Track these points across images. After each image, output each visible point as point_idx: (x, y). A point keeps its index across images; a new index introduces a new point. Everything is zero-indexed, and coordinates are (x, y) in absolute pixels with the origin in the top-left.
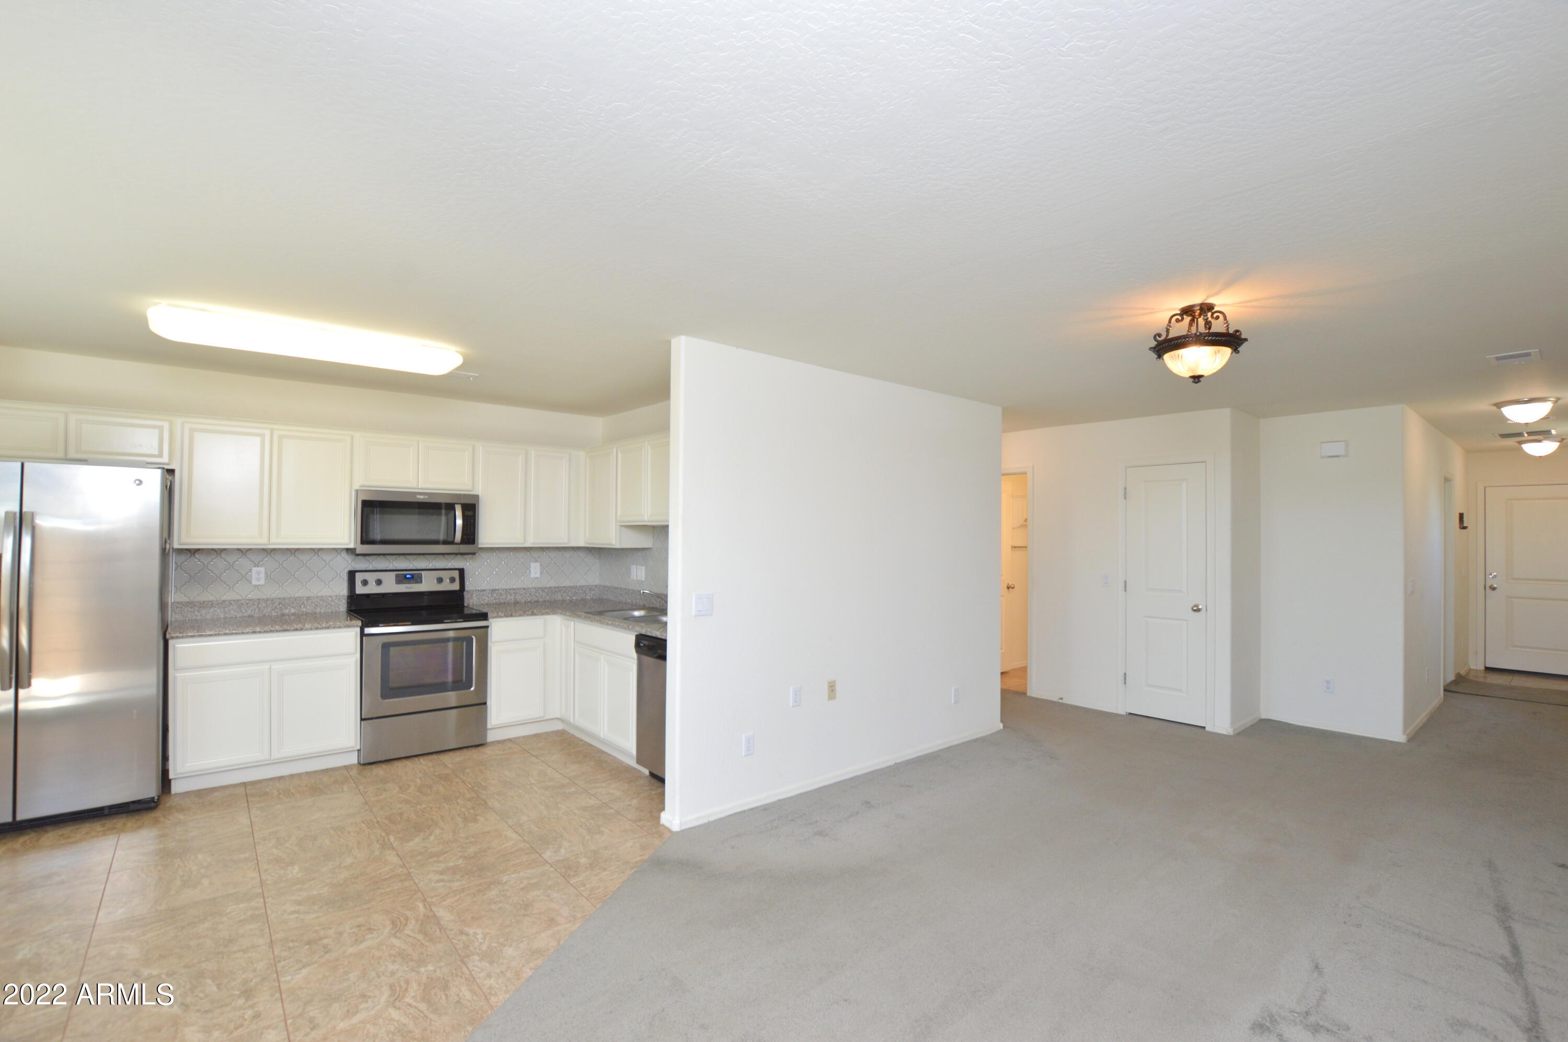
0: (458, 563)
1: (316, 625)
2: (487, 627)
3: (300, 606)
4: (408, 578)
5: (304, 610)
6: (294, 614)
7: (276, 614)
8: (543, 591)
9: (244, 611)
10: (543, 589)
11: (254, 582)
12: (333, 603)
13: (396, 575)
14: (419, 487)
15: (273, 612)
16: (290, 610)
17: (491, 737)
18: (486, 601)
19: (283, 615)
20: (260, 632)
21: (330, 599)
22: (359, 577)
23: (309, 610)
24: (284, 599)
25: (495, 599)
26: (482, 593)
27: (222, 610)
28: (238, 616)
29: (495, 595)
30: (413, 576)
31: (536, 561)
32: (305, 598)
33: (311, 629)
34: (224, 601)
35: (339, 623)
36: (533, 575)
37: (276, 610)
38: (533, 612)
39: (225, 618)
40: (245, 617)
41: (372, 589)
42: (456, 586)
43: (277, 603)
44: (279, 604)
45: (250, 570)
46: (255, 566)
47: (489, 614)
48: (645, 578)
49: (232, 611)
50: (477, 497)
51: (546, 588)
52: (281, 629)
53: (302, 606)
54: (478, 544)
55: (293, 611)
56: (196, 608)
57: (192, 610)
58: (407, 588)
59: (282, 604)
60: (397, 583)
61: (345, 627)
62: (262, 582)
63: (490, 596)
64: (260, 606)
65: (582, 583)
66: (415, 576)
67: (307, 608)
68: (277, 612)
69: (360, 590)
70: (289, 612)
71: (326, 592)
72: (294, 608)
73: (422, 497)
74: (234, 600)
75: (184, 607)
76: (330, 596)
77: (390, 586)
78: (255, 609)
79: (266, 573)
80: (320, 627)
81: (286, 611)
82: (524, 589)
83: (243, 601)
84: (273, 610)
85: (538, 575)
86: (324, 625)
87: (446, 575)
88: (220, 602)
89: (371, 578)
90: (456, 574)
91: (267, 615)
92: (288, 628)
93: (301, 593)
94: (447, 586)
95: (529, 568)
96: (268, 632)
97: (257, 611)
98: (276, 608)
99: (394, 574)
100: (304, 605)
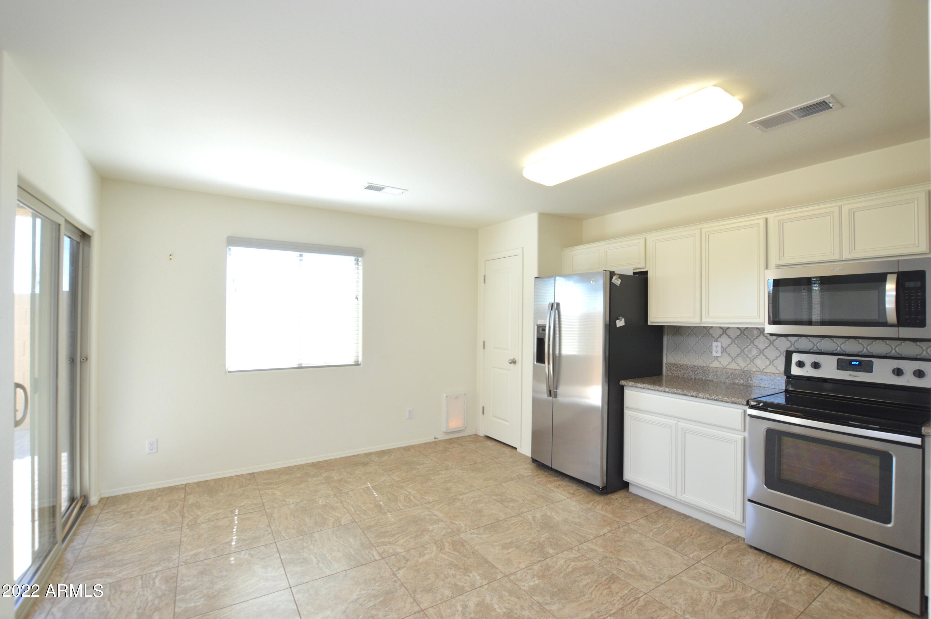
3: (748, 379)
4: (854, 364)
6: (742, 385)
9: (707, 376)
11: (714, 354)
13: (838, 359)
14: (843, 259)
15: (727, 380)
16: (739, 380)
19: (734, 384)
20: (668, 392)
22: (796, 358)
24: (734, 370)
27: (693, 373)
28: (703, 379)
30: (860, 362)
32: (751, 372)
33: (704, 398)
34: (694, 366)
35: (726, 398)
37: (729, 379)
39: (695, 379)
40: (708, 380)
41: (808, 371)
42: (925, 383)
43: (729, 373)
45: (712, 344)
46: (715, 341)
47: (923, 428)
49: (699, 375)
52: (681, 393)
53: (750, 379)
55: (742, 381)
56: (679, 369)
57: (676, 369)
58: (850, 375)
59: (733, 374)
60: (838, 369)
61: (732, 403)
62: (719, 354)
64: (717, 373)
66: (863, 363)
67: (752, 381)
68: (730, 381)
69: (795, 371)
71: (769, 369)
72: (743, 379)
74: (701, 366)
75: (672, 367)
76: (773, 373)
77: (829, 370)
78: (714, 376)
79: (722, 347)
80: (710, 397)
81: (737, 381)
83: (706, 368)
84: (727, 378)
86: (713, 397)
87: (907, 366)
88: (692, 366)
89: (808, 359)
90: (925, 367)
91: (722, 381)
92: (687, 393)
94: (910, 381)
96: (673, 393)
97: (715, 377)
98: (729, 377)
99: (835, 358)
100: (751, 378)
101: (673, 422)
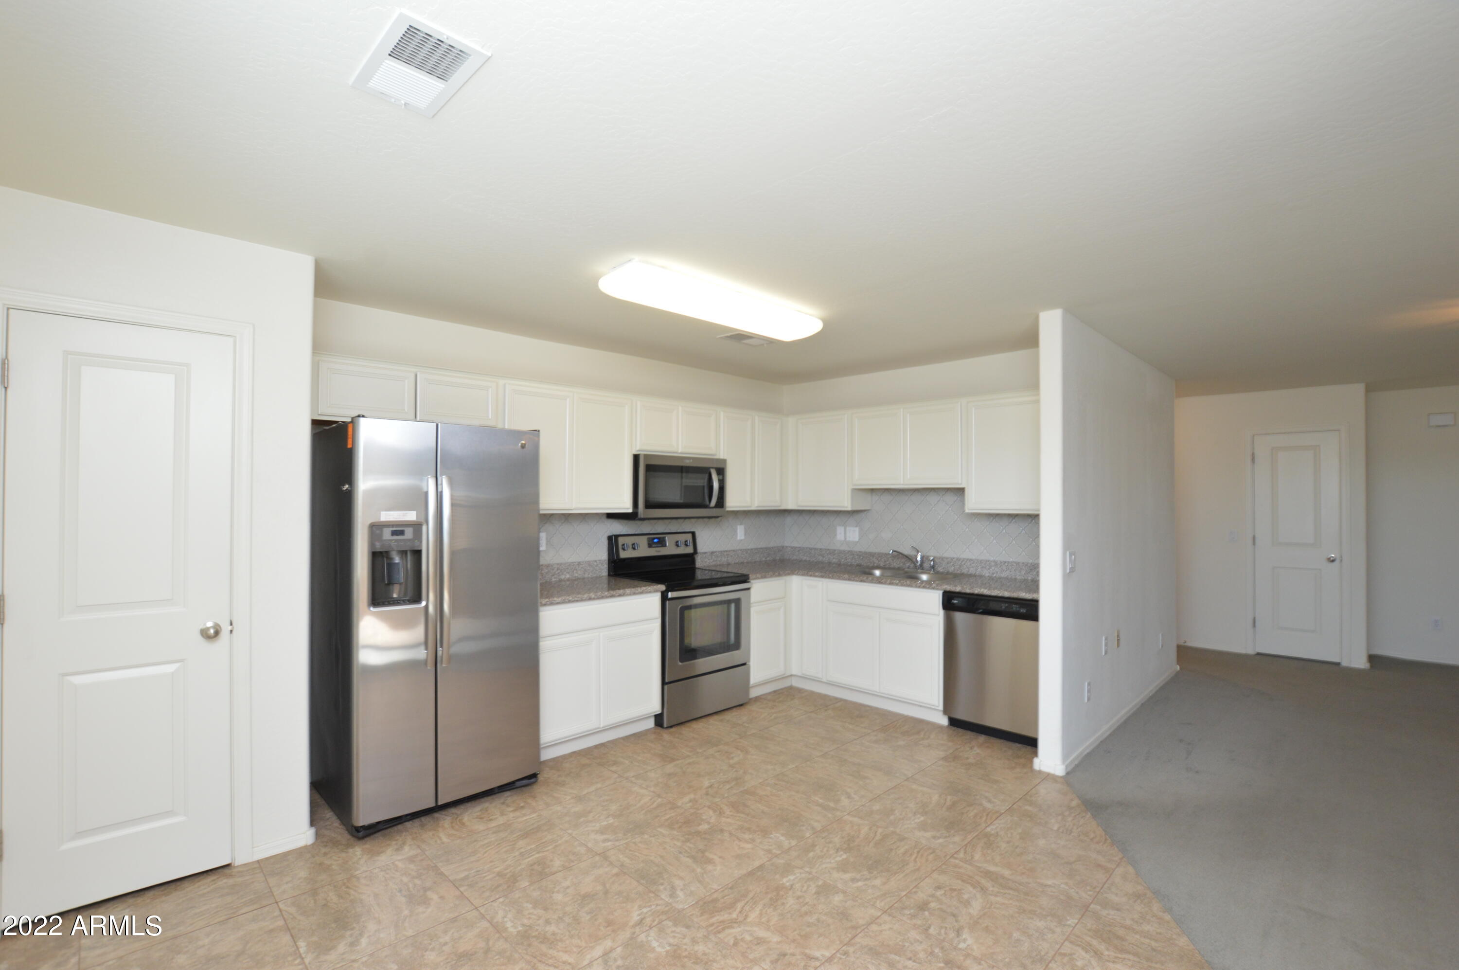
0: (687, 526)
2: (749, 589)
3: (573, 571)
4: (657, 542)
5: (577, 575)
6: (568, 580)
7: (555, 579)
8: (747, 553)
10: (746, 550)
12: (597, 568)
13: (648, 538)
14: (681, 452)
16: (565, 575)
17: (754, 693)
18: (707, 563)
19: (561, 581)
21: (595, 563)
22: (621, 541)
23: (580, 575)
24: (561, 564)
25: (714, 561)
26: (704, 556)
29: (714, 557)
30: (659, 539)
31: (741, 524)
32: (577, 563)
36: (739, 538)
38: (779, 574)
41: (630, 553)
42: (690, 550)
43: (556, 569)
44: (558, 570)
47: (750, 576)
48: (860, 539)
50: (724, 461)
51: (748, 549)
53: (575, 571)
54: (725, 508)
55: (568, 576)
58: (656, 551)
59: (560, 569)
60: (648, 547)
61: (654, 591)
62: (543, 548)
63: (710, 558)
65: (772, 545)
66: (661, 540)
67: (578, 573)
69: (620, 555)
70: (565, 577)
71: (591, 557)
72: (568, 573)
73: (688, 461)
76: (596, 561)
77: (644, 551)
79: (545, 539)
80: (637, 592)
81: (563, 577)
82: (734, 551)
84: (552, 575)
85: (743, 538)
86: (639, 590)
87: (682, 538)
89: (630, 541)
90: (689, 537)
91: (548, 581)
92: (614, 593)
93: (574, 558)
94: (682, 550)
95: (736, 531)
98: (554, 574)
99: (647, 537)
100: (576, 570)
101: (595, 634)
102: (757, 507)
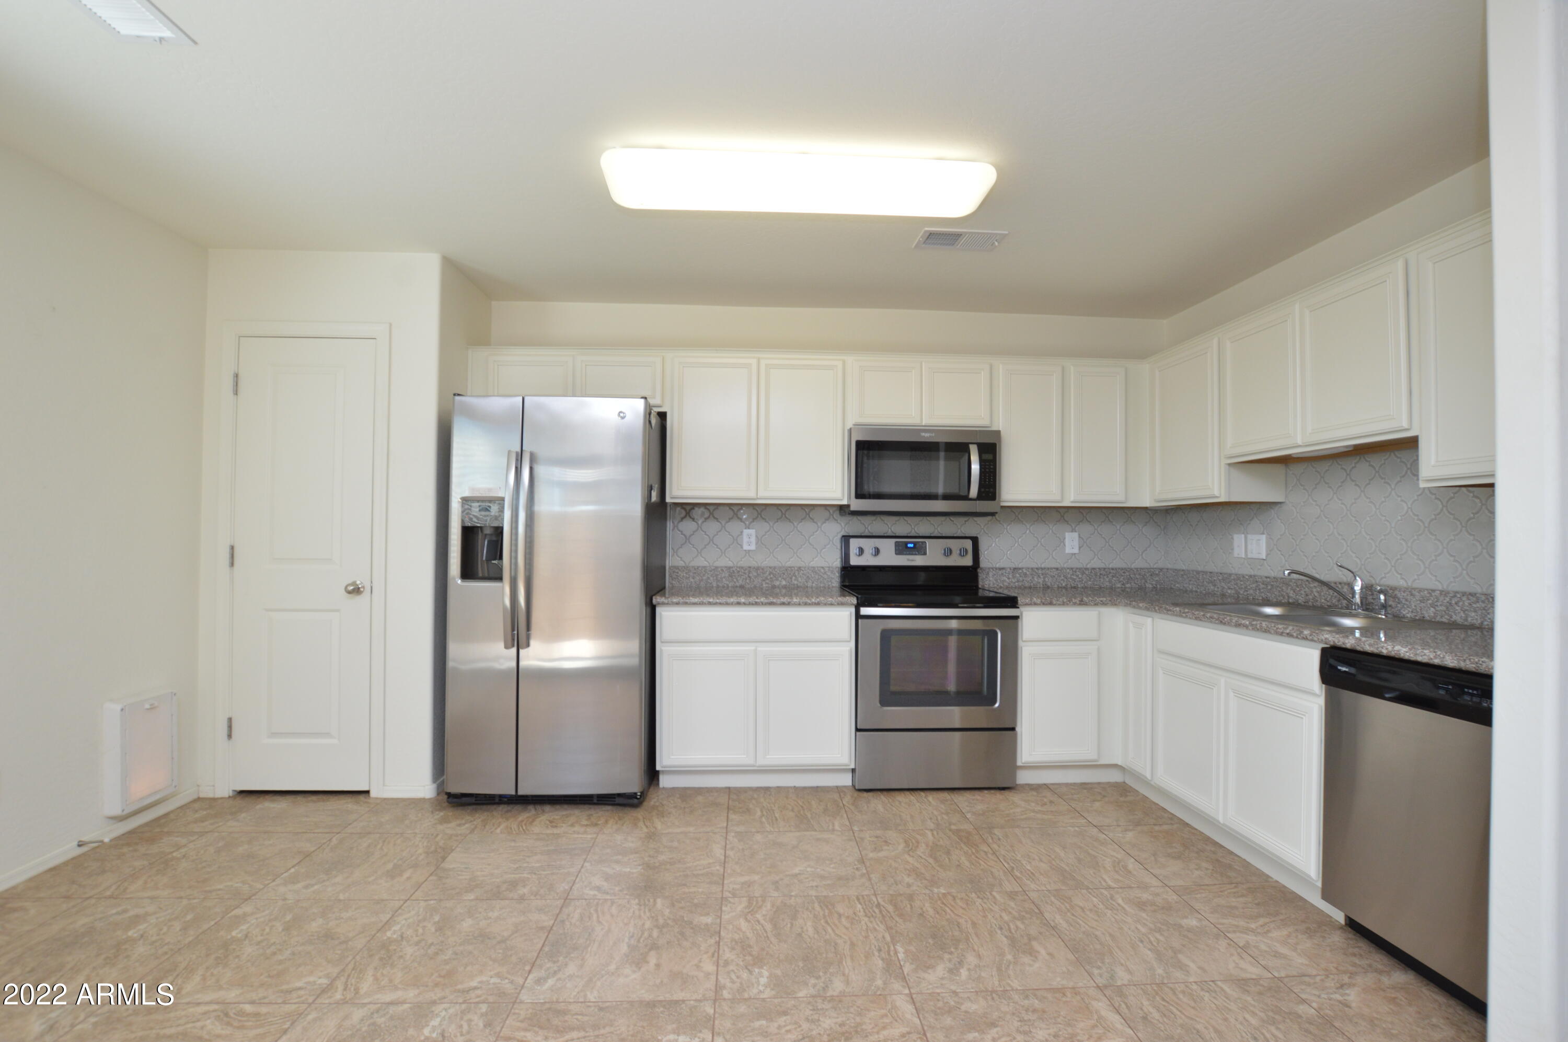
0: (970, 527)
1: (805, 600)
2: (1016, 618)
3: (791, 578)
4: (911, 548)
5: (796, 582)
6: (785, 587)
7: (767, 585)
8: (1083, 573)
9: (735, 580)
10: (1083, 570)
11: (746, 547)
12: (825, 576)
13: (896, 542)
14: (923, 424)
15: (764, 583)
16: (781, 581)
17: (1023, 778)
18: (1005, 584)
19: (774, 587)
20: (744, 604)
21: (822, 570)
22: (854, 544)
23: (800, 582)
24: (775, 568)
25: (1018, 581)
26: (1000, 572)
27: (715, 578)
28: (730, 585)
29: (1018, 575)
30: (915, 544)
31: (1073, 530)
32: (796, 569)
33: (799, 604)
34: (717, 567)
35: (831, 599)
36: (1068, 550)
37: (767, 581)
38: (1082, 601)
39: (718, 586)
40: (737, 587)
41: (867, 560)
42: (968, 561)
43: (768, 573)
44: (770, 574)
45: (742, 532)
46: (746, 528)
47: (1019, 599)
48: (1267, 555)
49: (724, 580)
50: (998, 433)
51: (1087, 569)
52: (766, 601)
53: (794, 578)
54: (1000, 501)
55: (784, 583)
56: (691, 574)
57: (688, 576)
58: (908, 560)
59: (773, 574)
60: (896, 554)
61: (838, 604)
62: (753, 547)
63: (1011, 577)
64: (751, 575)
65: (1139, 564)
66: (918, 546)
67: (798, 581)
68: (768, 584)
69: (855, 561)
70: (780, 584)
71: (817, 562)
72: (785, 579)
73: (927, 435)
74: (726, 567)
75: (680, 573)
76: (822, 567)
77: (889, 556)
78: (746, 579)
79: (757, 536)
80: (809, 601)
81: (777, 583)
82: (1057, 569)
83: (734, 569)
84: (764, 580)
85: (1076, 551)
86: (813, 600)
87: (955, 545)
88: (713, 568)
89: (868, 544)
90: (968, 544)
91: (758, 585)
92: (775, 601)
93: (793, 562)
94: (955, 561)
95: (1062, 541)
96: (753, 604)
97: (748, 581)
98: (767, 578)
99: (893, 541)
100: (795, 576)
101: (750, 648)
102: (1072, 502)
